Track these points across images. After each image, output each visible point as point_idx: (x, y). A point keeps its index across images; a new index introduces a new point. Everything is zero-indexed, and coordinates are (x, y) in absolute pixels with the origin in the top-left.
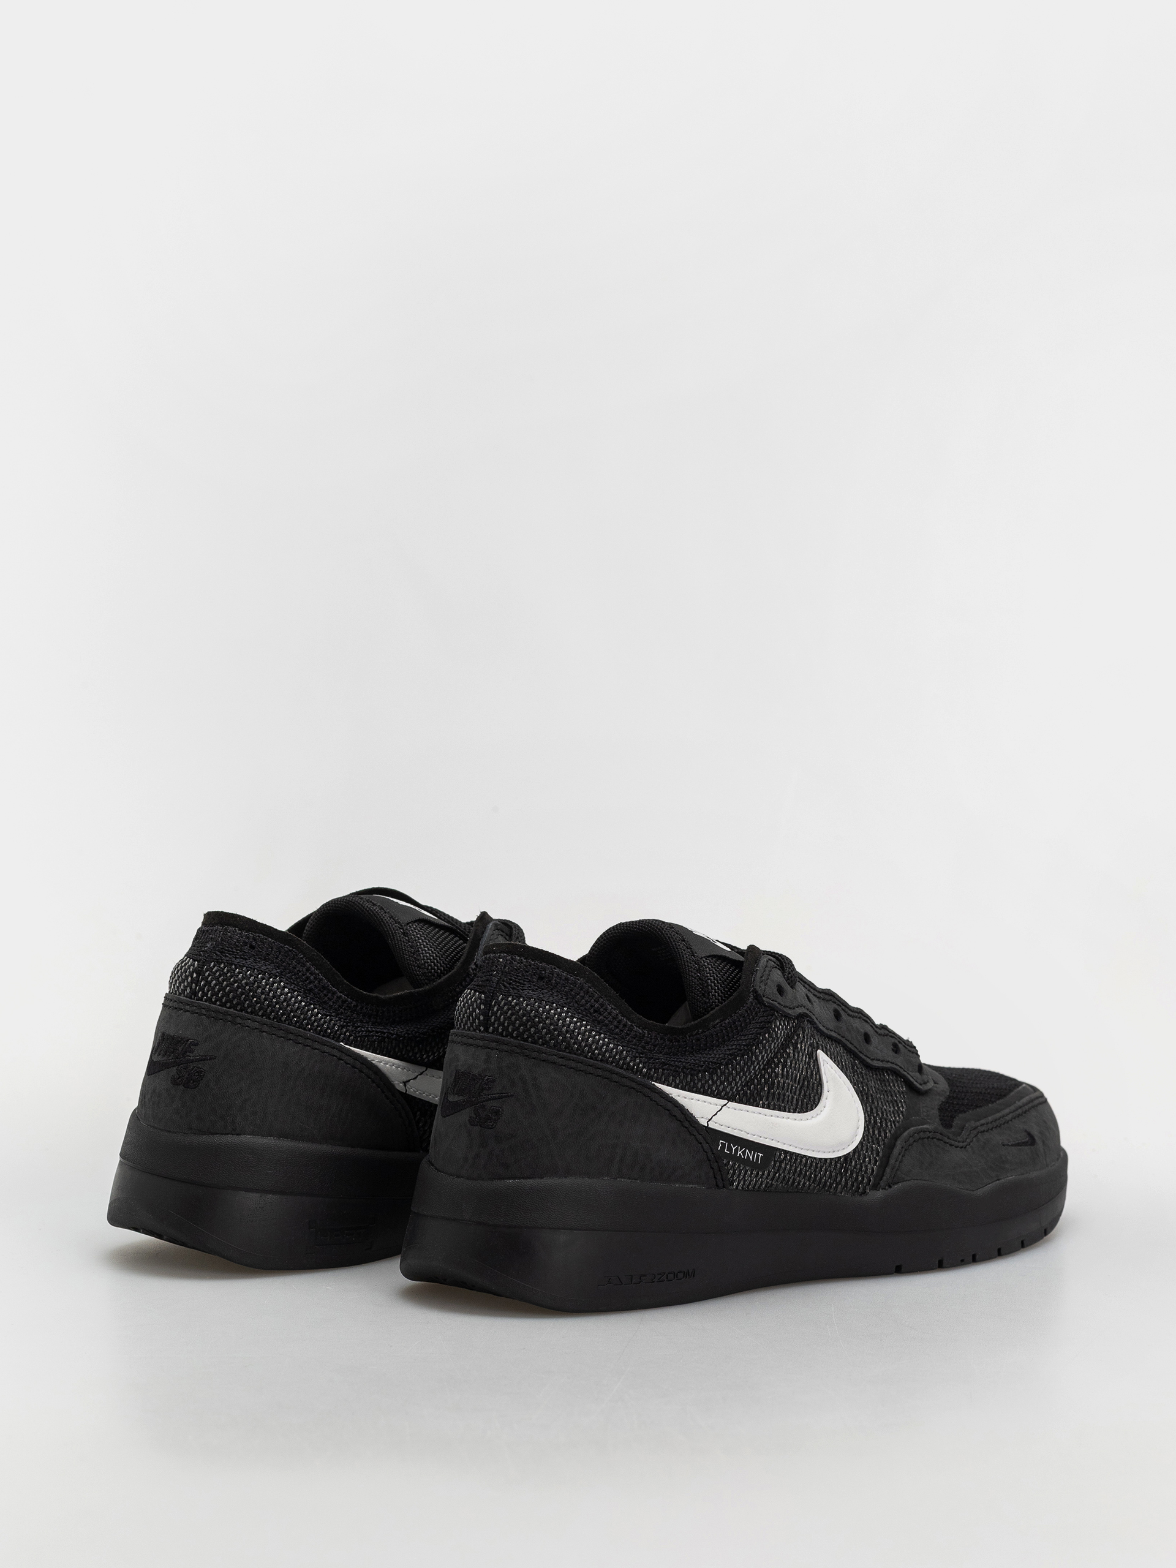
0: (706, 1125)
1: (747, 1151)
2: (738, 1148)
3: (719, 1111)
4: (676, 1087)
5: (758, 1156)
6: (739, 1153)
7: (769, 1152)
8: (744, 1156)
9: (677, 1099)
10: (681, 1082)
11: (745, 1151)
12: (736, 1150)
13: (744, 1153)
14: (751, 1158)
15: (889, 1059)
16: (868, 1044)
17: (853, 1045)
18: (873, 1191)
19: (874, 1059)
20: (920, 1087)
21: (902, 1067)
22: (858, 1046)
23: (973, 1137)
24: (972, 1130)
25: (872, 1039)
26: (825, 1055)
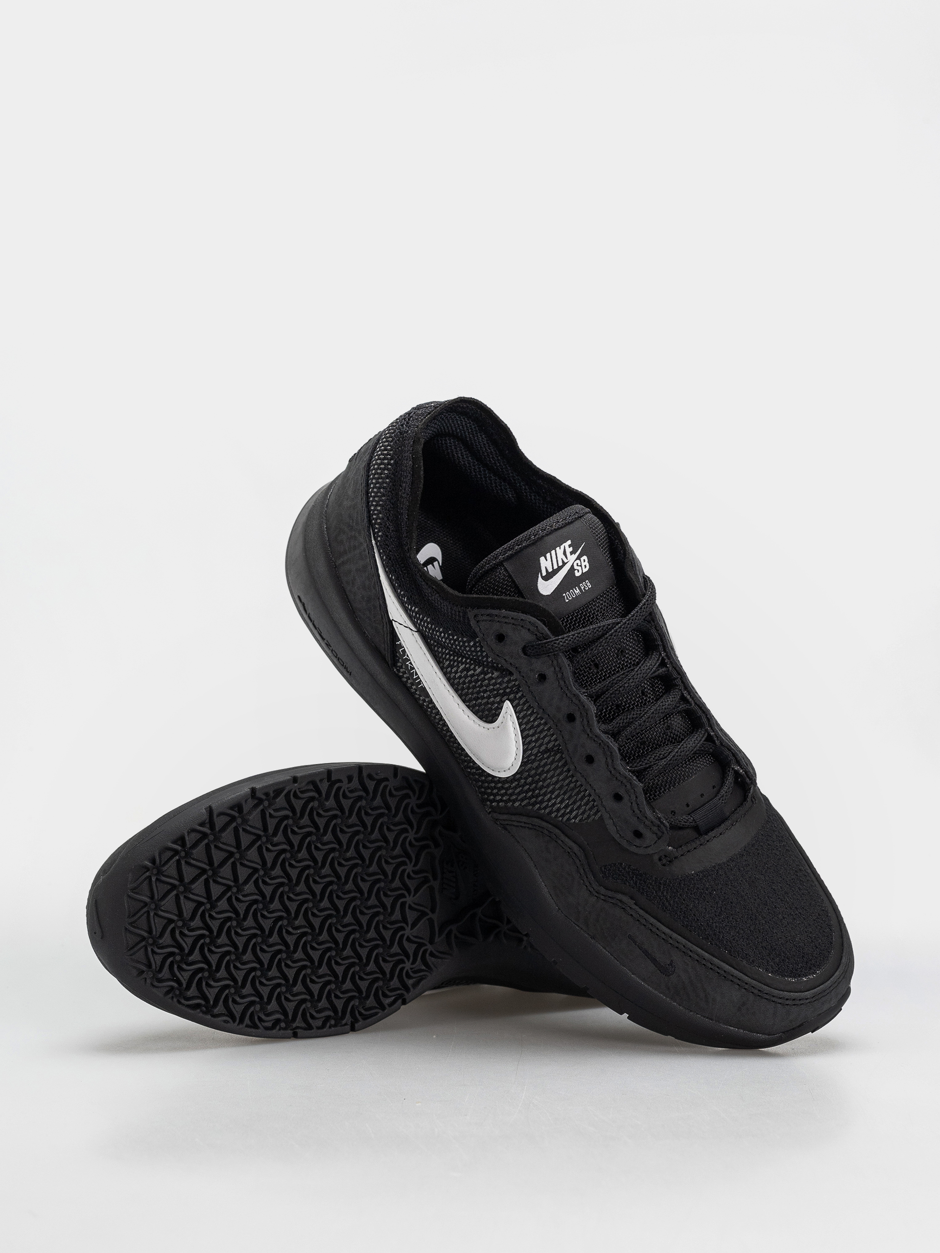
0: (391, 620)
3: (404, 626)
4: (388, 578)
5: (419, 682)
6: (408, 663)
8: (411, 670)
9: (382, 582)
10: (392, 579)
12: (407, 660)
13: (411, 668)
14: (415, 677)
15: (596, 791)
16: (586, 761)
17: (566, 744)
18: (488, 810)
19: (580, 773)
20: (616, 837)
21: (608, 808)
22: (570, 750)
23: (612, 903)
24: (619, 900)
25: (595, 765)
26: (515, 711)
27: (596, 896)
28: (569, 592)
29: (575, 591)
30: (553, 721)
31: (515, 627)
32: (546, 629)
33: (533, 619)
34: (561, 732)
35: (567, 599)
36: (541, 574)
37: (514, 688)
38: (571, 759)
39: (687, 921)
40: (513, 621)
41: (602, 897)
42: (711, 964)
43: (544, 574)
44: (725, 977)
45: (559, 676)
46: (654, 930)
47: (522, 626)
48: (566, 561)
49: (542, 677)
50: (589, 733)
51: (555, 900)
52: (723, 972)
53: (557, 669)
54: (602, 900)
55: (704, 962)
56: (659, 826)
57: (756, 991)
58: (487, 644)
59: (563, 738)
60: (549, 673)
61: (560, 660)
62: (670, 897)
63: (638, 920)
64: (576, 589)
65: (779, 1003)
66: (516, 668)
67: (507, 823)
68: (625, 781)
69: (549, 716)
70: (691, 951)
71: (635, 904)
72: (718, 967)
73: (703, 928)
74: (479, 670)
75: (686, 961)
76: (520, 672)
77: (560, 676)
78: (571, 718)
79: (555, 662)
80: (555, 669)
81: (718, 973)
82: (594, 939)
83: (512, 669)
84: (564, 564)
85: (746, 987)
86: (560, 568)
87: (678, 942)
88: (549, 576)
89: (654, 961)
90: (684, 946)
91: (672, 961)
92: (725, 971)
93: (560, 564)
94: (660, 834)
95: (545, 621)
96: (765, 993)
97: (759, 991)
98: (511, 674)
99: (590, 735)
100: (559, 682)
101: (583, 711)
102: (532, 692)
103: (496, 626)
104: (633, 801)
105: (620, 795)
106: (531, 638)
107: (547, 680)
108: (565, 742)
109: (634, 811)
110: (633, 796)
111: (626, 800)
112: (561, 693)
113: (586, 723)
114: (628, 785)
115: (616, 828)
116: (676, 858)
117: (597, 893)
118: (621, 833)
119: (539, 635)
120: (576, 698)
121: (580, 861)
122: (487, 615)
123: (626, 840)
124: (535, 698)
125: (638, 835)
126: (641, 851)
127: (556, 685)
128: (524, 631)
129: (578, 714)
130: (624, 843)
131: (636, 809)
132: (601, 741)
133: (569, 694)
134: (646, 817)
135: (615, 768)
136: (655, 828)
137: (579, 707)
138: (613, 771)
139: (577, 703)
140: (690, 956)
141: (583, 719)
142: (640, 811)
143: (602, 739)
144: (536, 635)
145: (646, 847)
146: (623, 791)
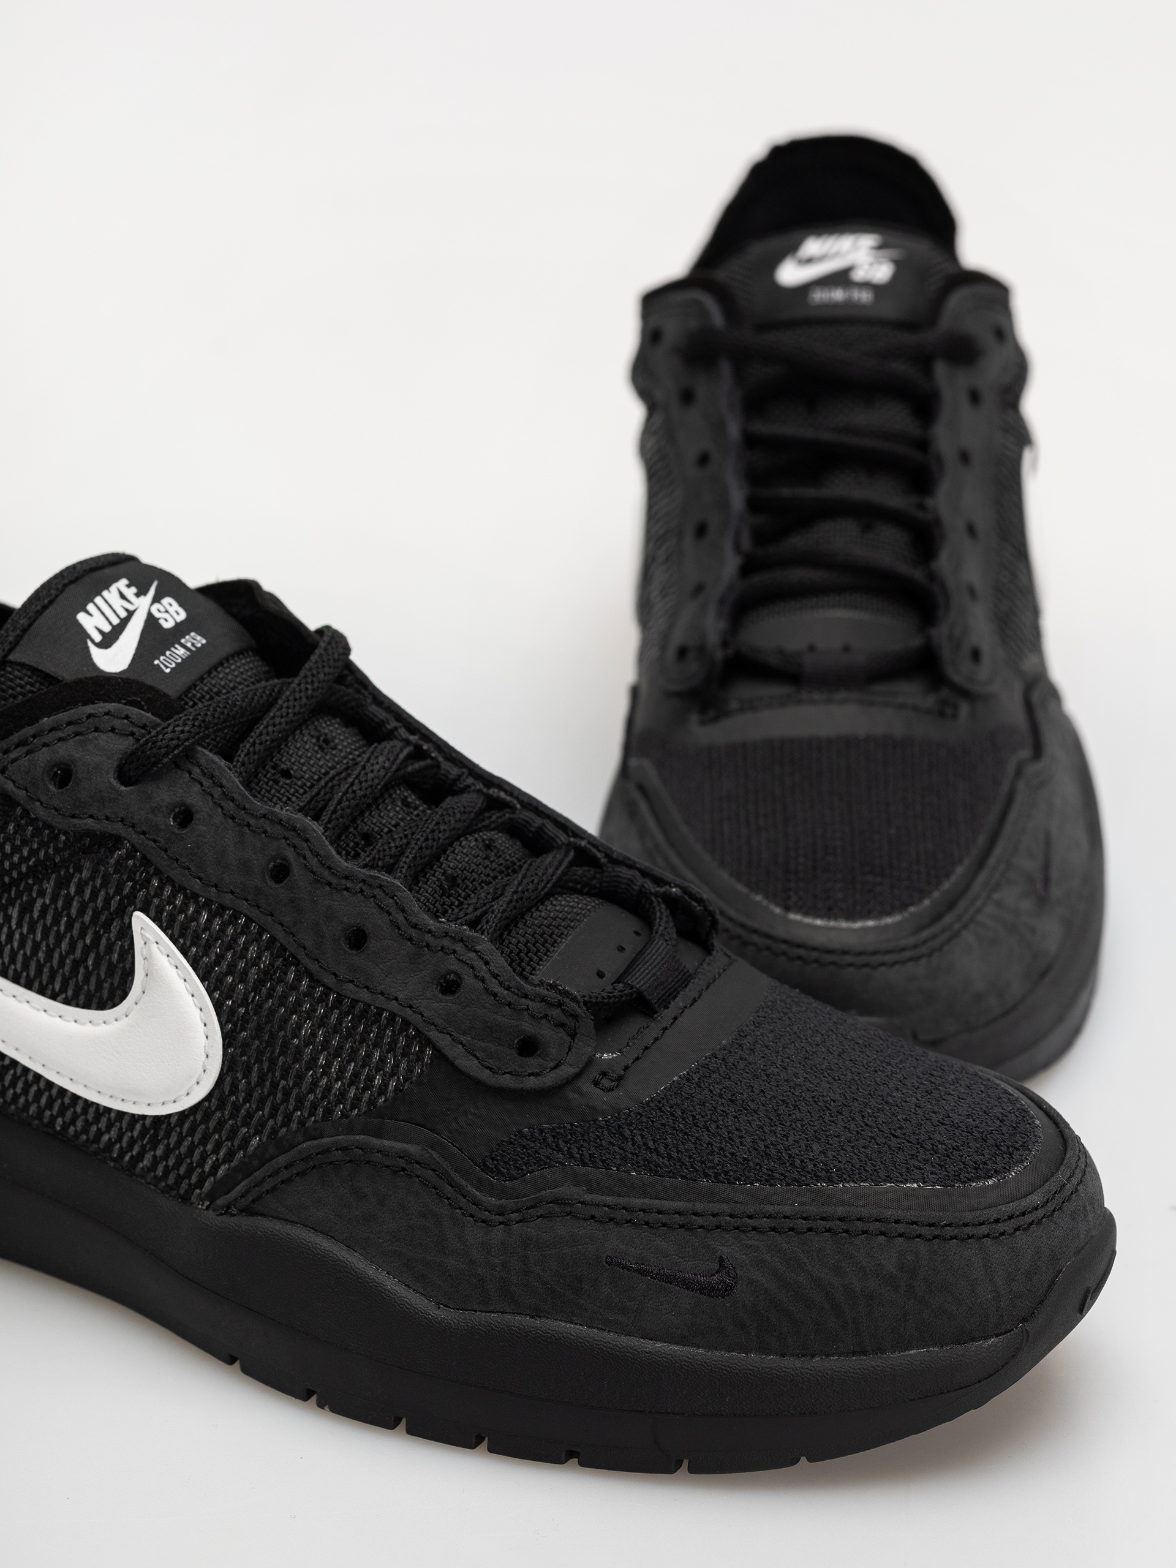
15: (401, 996)
16: (351, 948)
17: (294, 936)
18: (202, 1205)
19: (352, 982)
20: (485, 1075)
21: (439, 1022)
22: (309, 944)
23: (541, 1216)
24: (551, 1203)
25: (372, 944)
26: (161, 927)
27: (501, 1223)
28: (164, 655)
29: (176, 651)
30: (247, 900)
31: (81, 738)
32: (149, 715)
33: (111, 706)
34: (272, 915)
35: (167, 667)
36: (93, 641)
37: (138, 874)
38: (319, 962)
39: (713, 1168)
40: (71, 729)
41: (515, 1216)
42: (805, 1219)
43: (98, 638)
44: (846, 1231)
45: (216, 796)
46: (652, 1218)
47: (97, 730)
48: (131, 608)
49: (185, 817)
50: (330, 878)
51: (421, 1291)
52: (838, 1223)
53: (206, 783)
54: (517, 1222)
55: (788, 1224)
56: (560, 1005)
57: (926, 1231)
58: (42, 804)
59: (282, 925)
60: (194, 797)
61: (202, 761)
62: (654, 1141)
63: (611, 1220)
64: (176, 648)
65: (985, 1236)
66: (122, 820)
67: (251, 1199)
68: (446, 942)
69: (232, 893)
70: (750, 1217)
71: (590, 1191)
72: (823, 1219)
73: (751, 1164)
74: (49, 886)
75: (750, 1242)
76: (133, 826)
77: (217, 792)
78: (281, 872)
79: (196, 771)
80: (201, 784)
81: (829, 1230)
82: (540, 1317)
83: (117, 828)
84: (131, 614)
85: (901, 1228)
86: (124, 623)
87: (714, 1216)
88: (109, 640)
89: (687, 1284)
90: (731, 1216)
91: (721, 1260)
92: (840, 1220)
93: (123, 614)
94: (569, 1022)
95: (139, 703)
96: (946, 1225)
97: (931, 1225)
98: (118, 841)
99: (334, 881)
100: (222, 808)
101: (297, 841)
102: (177, 860)
103: (43, 757)
104: (482, 974)
105: (452, 976)
106: (125, 745)
107: (197, 816)
108: (291, 933)
109: (495, 995)
110: (478, 964)
111: (468, 980)
112: (237, 829)
113: (314, 862)
114: (459, 947)
115: (475, 1056)
116: (626, 1068)
117: (500, 1215)
118: (491, 1063)
119: (138, 731)
120: (272, 821)
121: (434, 1170)
122: (16, 747)
123: (509, 1073)
124: (189, 869)
125: (528, 1047)
126: (550, 1079)
127: (218, 818)
128: (103, 737)
129: (290, 854)
130: (507, 1081)
131: (498, 989)
132: (361, 885)
133: (252, 822)
134: (526, 996)
135: (416, 925)
136: (556, 1013)
137: (286, 839)
138: (414, 933)
139: (277, 830)
140: (754, 1229)
141: (305, 858)
142: (508, 989)
143: (362, 876)
144: (132, 734)
145: (556, 1067)
146: (452, 964)
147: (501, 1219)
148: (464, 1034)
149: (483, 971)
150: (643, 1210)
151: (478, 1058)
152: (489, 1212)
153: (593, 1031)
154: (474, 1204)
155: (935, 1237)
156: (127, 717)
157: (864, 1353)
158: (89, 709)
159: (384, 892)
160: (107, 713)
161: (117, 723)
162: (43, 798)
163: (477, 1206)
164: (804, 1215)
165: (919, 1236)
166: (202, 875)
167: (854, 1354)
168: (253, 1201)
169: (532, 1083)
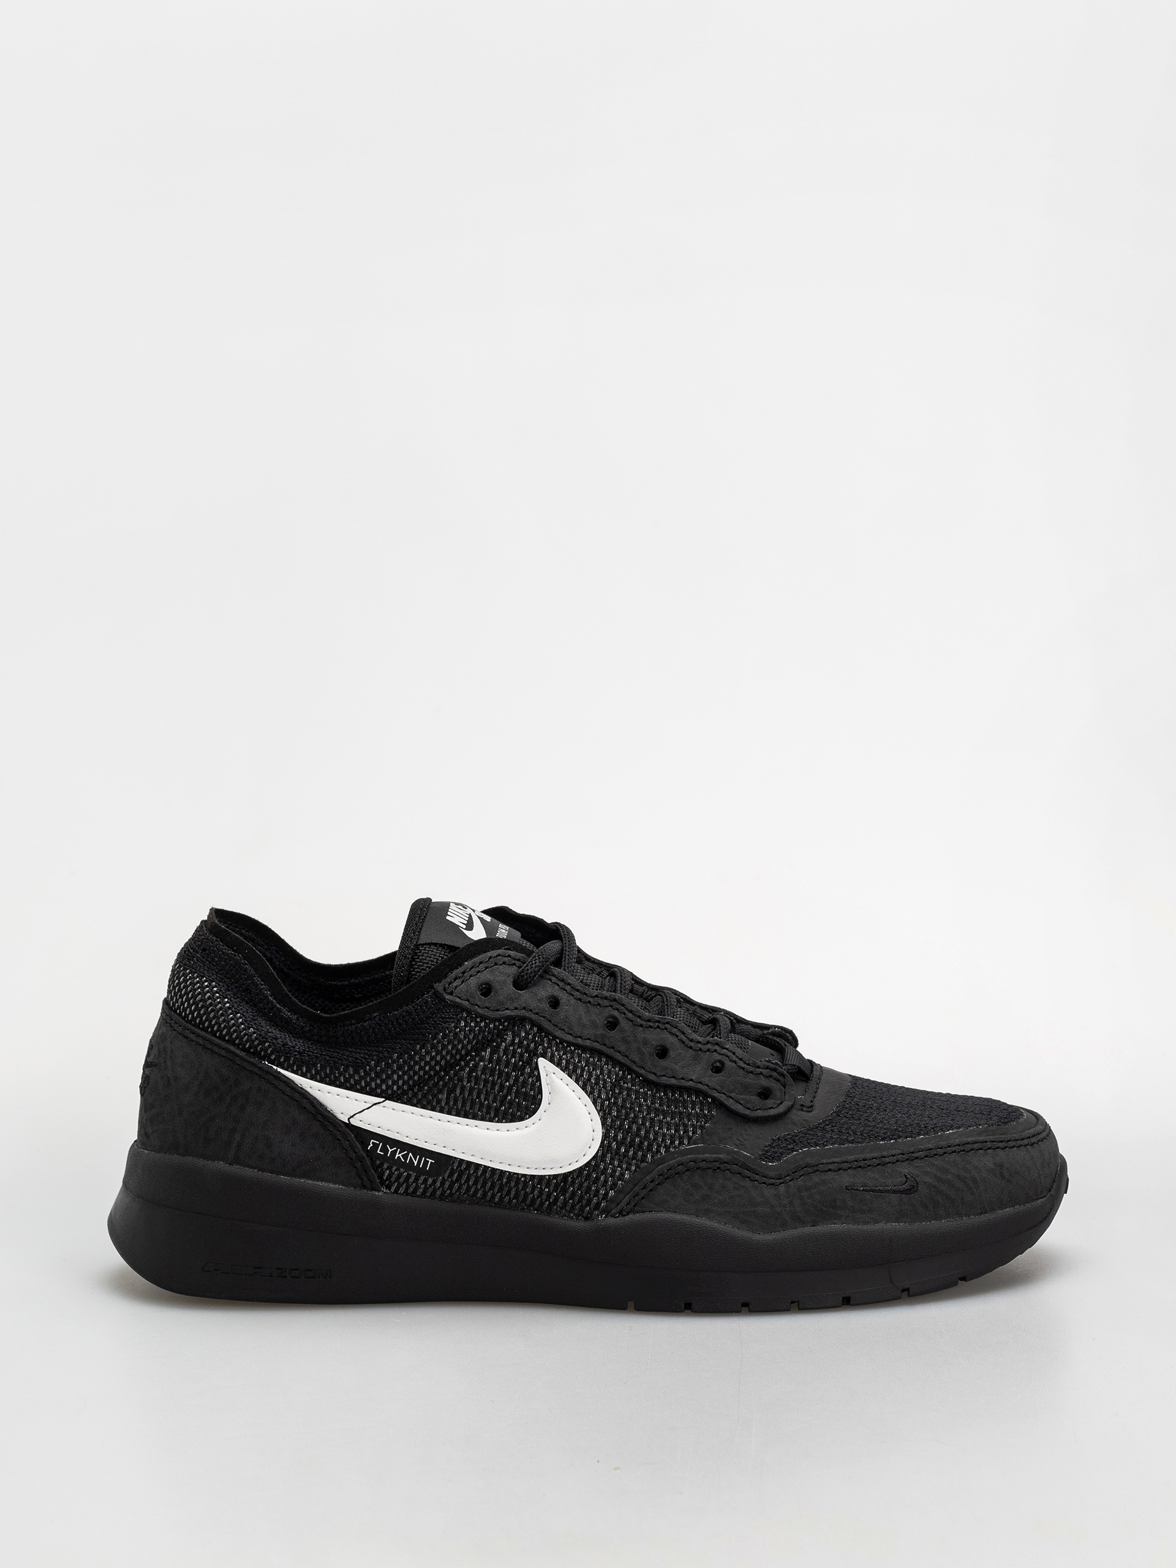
0: (348, 1122)
1: (410, 1154)
2: (396, 1151)
3: (368, 1109)
4: (312, 1078)
5: (426, 1162)
6: (397, 1156)
7: (443, 1161)
8: (406, 1160)
9: (309, 1090)
10: (317, 1072)
11: (408, 1154)
12: (394, 1153)
13: (405, 1157)
14: (416, 1163)
15: (694, 1078)
16: (660, 1058)
17: (627, 1057)
18: (601, 1217)
19: (664, 1076)
20: (748, 1112)
21: (718, 1088)
22: (637, 1060)
23: (802, 1175)
24: (805, 1167)
25: (672, 1054)
26: (554, 1064)
27: (781, 1183)
29: (501, 932)
30: (598, 1042)
31: (489, 969)
32: (519, 955)
33: (499, 951)
34: (613, 1048)
35: (504, 936)
36: (461, 928)
37: (536, 1038)
38: (644, 1069)
40: (483, 966)
41: (788, 1178)
42: (940, 1149)
43: (463, 926)
44: (963, 1150)
45: (568, 990)
46: (862, 1163)
47: (496, 964)
48: (467, 914)
49: (555, 1003)
50: (641, 1023)
52: (957, 1148)
53: (561, 984)
54: (791, 1181)
55: (934, 1152)
56: (775, 1070)
57: (1001, 1145)
58: (478, 1006)
59: (620, 1053)
61: (556, 973)
63: (841, 1169)
64: (501, 929)
65: (1027, 1145)
66: (525, 1009)
67: (634, 1204)
68: (710, 1046)
69: (590, 1039)
70: (912, 1153)
71: (824, 1157)
72: (949, 1147)
75: (918, 1165)
76: (531, 1011)
77: (568, 988)
78: (612, 1024)
79: (554, 979)
80: (558, 985)
81: (954, 1151)
83: (522, 1013)
84: (470, 916)
85: (988, 1145)
86: (470, 919)
87: (894, 1156)
89: (891, 1192)
90: (903, 1154)
91: (906, 1176)
92: (957, 1146)
94: (781, 1079)
95: (510, 947)
98: (524, 1020)
99: (644, 1023)
100: (573, 996)
101: (618, 1006)
102: (557, 1026)
103: (473, 982)
104: (734, 1059)
105: (718, 1064)
106: (513, 970)
107: (561, 1002)
108: (626, 1056)
109: (743, 1069)
110: (730, 1054)
111: (728, 1063)
112: (584, 1005)
113: (630, 1015)
114: (717, 1047)
115: (740, 1103)
116: (812, 1102)
117: (780, 1179)
118: (749, 1105)
119: (518, 963)
120: (602, 998)
121: (736, 1165)
122: (455, 980)
123: (759, 1109)
124: (563, 1030)
125: (765, 1094)
126: (781, 1109)
127: (573, 1001)
128: (501, 967)
129: (616, 1013)
130: (759, 1113)
131: (744, 1065)
132: (657, 1024)
133: (591, 1000)
134: (759, 1067)
135: (692, 1039)
136: (775, 1074)
137: (611, 1006)
138: (692, 1044)
139: (606, 1003)
140: (917, 1158)
141: (625, 1014)
142: (749, 1065)
143: (658, 1019)
144: (514, 964)
145: (781, 1103)
146: (716, 1057)
147: (781, 1181)
148: (732, 1092)
149: (734, 1058)
150: (856, 1161)
151: (741, 1104)
152: (774, 1179)
153: (793, 1082)
154: (764, 1177)
155: (1006, 1147)
156: (509, 956)
157: (986, 1212)
158: (489, 954)
159: (671, 1025)
160: (499, 955)
161: (506, 959)
162: (479, 1003)
163: (765, 1177)
164: (940, 1147)
165: (998, 1148)
166: (571, 1032)
167: (981, 1214)
168: (635, 1206)
169: (772, 1112)
